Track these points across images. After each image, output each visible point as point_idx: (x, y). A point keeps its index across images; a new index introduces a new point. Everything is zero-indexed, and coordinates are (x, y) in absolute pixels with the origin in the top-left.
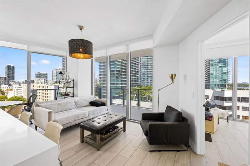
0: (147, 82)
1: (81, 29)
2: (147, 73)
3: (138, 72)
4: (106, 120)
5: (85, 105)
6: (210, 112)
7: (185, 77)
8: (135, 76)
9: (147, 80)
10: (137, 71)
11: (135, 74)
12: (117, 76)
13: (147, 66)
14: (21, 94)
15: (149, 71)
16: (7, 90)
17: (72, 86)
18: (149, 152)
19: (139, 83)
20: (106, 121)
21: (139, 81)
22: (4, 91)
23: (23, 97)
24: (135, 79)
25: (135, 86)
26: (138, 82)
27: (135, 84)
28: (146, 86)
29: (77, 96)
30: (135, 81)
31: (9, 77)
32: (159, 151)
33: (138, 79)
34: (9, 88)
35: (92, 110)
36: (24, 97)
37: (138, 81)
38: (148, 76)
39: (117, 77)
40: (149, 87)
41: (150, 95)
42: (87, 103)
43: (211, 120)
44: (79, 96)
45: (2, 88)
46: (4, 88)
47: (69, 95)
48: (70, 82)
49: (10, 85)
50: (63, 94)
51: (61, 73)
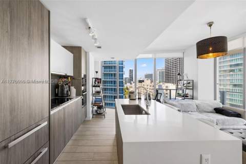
1: (210, 26)
4: (244, 138)
5: (209, 111)
17: (191, 88)
20: (243, 140)
29: (197, 99)
35: (222, 119)
42: (211, 109)
44: (199, 99)
47: (188, 96)
48: (189, 83)
49: (131, 84)
50: (182, 95)
51: (179, 74)
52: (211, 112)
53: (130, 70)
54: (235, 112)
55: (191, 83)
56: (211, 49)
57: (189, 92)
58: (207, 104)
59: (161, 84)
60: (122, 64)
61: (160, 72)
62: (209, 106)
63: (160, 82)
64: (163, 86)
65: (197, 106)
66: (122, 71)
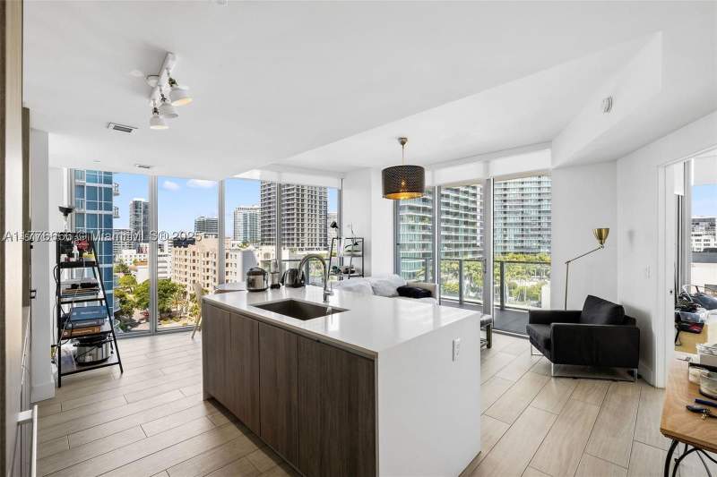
0: (505, 241)
1: (403, 143)
2: (505, 212)
3: (475, 209)
6: (696, 314)
7: (631, 234)
8: (466, 223)
9: (505, 236)
10: (473, 206)
11: (466, 215)
12: (412, 223)
13: (505, 189)
14: (166, 272)
15: (510, 207)
16: (135, 262)
17: (360, 253)
18: (553, 380)
19: (478, 244)
21: (478, 238)
22: (128, 265)
23: (170, 279)
24: (466, 231)
25: (466, 253)
26: (474, 242)
27: (466, 246)
28: (502, 253)
30: (466, 238)
31: (137, 229)
32: (575, 378)
33: (474, 231)
34: (138, 258)
36: (173, 281)
37: (474, 238)
38: (508, 221)
39: (413, 227)
40: (510, 255)
41: (516, 281)
42: (393, 290)
43: (698, 333)
44: (373, 273)
45: (124, 258)
46: (129, 258)
47: (353, 272)
48: (356, 244)
49: (140, 251)
50: (342, 269)
51: (334, 225)
52: (393, 296)
53: (136, 205)
54: (424, 290)
55: (360, 244)
56: (403, 183)
57: (357, 263)
58: (385, 282)
59: (251, 247)
60: (109, 181)
61: (245, 215)
62: (391, 285)
63: (245, 243)
64: (256, 253)
65: (373, 288)
66: (109, 207)
